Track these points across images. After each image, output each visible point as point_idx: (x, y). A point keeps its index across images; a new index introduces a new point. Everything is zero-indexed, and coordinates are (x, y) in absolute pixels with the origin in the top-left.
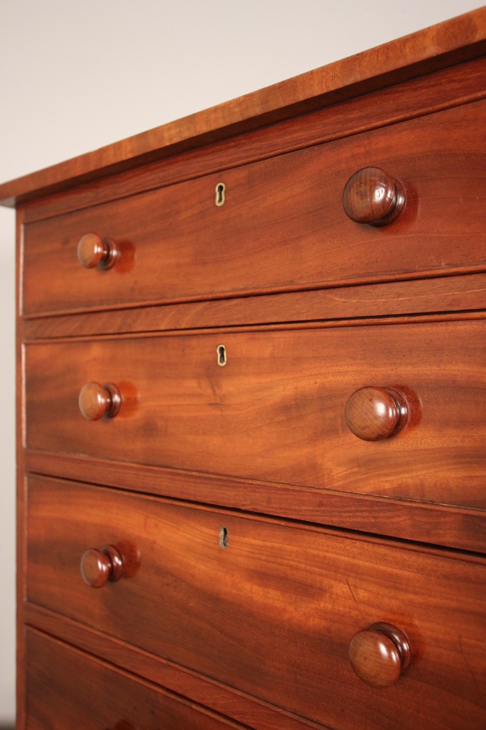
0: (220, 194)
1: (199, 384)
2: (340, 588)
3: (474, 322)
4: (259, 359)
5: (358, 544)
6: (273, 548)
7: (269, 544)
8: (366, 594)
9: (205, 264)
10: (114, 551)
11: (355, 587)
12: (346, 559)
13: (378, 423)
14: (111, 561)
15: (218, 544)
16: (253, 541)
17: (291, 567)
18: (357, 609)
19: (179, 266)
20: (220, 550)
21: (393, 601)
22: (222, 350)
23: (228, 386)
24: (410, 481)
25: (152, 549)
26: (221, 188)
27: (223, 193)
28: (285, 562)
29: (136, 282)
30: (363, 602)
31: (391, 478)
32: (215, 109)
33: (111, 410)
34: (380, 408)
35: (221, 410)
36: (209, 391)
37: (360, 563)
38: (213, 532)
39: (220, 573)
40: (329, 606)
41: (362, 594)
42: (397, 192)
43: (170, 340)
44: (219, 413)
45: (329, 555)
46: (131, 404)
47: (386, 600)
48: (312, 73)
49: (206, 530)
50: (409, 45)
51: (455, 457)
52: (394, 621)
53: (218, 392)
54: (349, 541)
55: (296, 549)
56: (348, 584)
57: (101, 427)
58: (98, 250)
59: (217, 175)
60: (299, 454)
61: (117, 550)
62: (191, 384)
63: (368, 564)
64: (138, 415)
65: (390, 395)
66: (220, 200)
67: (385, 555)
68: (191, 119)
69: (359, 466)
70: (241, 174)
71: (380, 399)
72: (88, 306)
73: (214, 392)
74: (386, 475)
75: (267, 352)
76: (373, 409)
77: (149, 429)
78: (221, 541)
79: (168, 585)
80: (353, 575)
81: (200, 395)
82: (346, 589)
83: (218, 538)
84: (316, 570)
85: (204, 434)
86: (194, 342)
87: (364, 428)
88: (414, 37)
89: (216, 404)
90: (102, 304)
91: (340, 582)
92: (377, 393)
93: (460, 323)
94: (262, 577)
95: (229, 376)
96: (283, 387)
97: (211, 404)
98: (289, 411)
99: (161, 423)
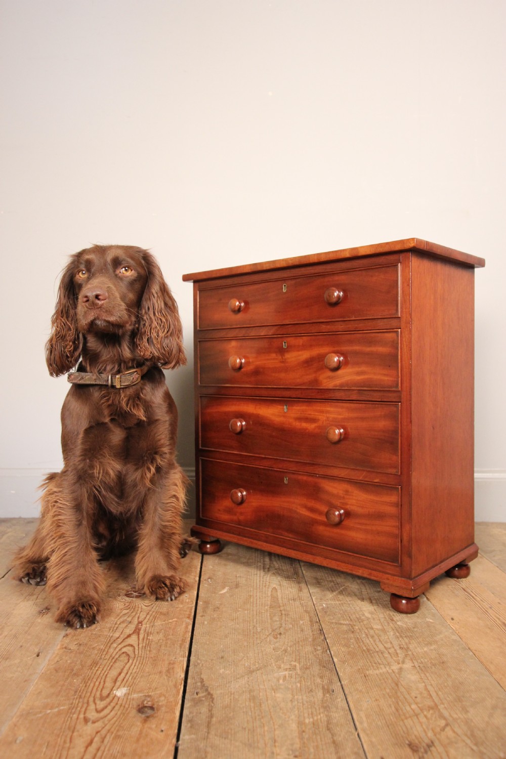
1: (277, 355)
4: (298, 346)
5: (329, 403)
7: (302, 408)
9: (279, 312)
10: (243, 420)
11: (329, 417)
13: (334, 363)
15: (284, 411)
16: (296, 408)
17: (309, 414)
18: (330, 424)
19: (269, 312)
20: (286, 413)
22: (285, 342)
23: (288, 356)
25: (258, 417)
26: (285, 286)
27: (286, 288)
28: (307, 413)
30: (331, 421)
35: (285, 364)
36: (280, 357)
38: (282, 407)
40: (321, 424)
43: (265, 339)
45: (321, 408)
46: (248, 363)
49: (279, 407)
51: (356, 373)
53: (284, 357)
55: (310, 408)
56: (326, 416)
58: (237, 304)
59: (283, 281)
60: (311, 377)
62: (274, 355)
64: (251, 367)
66: (285, 290)
68: (274, 262)
69: (330, 379)
70: (294, 282)
72: (231, 326)
73: (282, 358)
75: (301, 343)
76: (332, 359)
77: (256, 372)
78: (286, 410)
79: (265, 429)
80: (328, 413)
81: (277, 359)
83: (284, 409)
84: (317, 414)
85: (278, 373)
86: (275, 340)
87: (331, 367)
89: (283, 362)
91: (324, 416)
92: (333, 353)
94: (301, 419)
95: (288, 351)
96: (305, 355)
97: (281, 362)
98: (308, 363)
99: (261, 370)
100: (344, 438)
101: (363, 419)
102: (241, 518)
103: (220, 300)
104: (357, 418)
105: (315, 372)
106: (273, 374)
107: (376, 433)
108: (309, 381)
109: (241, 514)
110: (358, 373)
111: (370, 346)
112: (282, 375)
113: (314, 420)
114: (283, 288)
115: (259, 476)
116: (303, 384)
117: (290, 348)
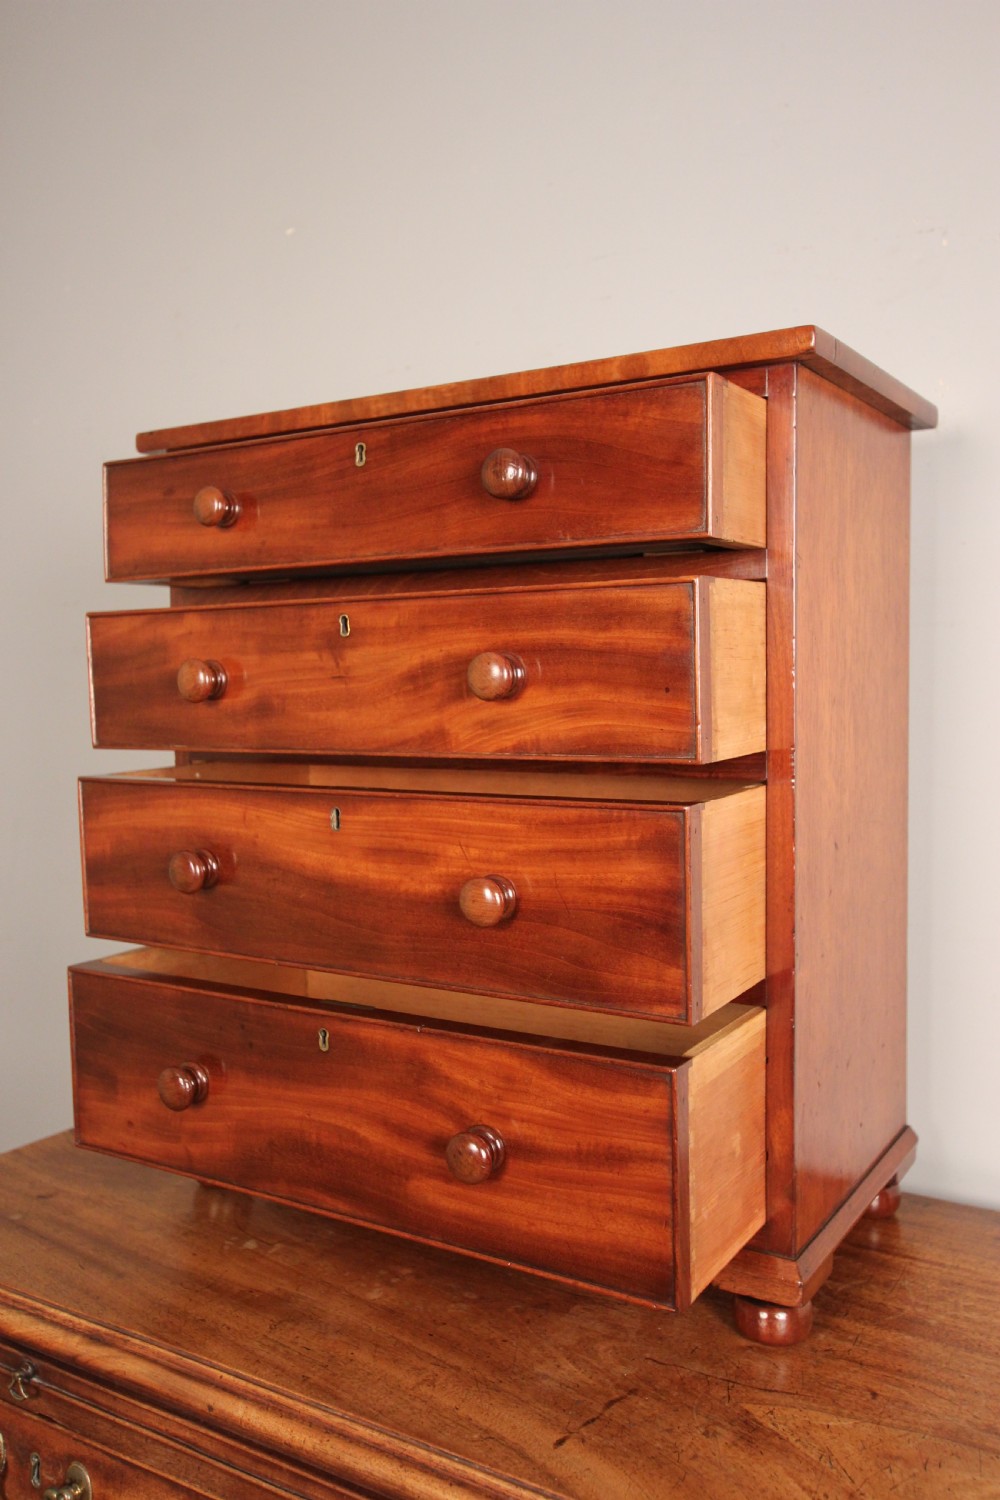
0: (361, 454)
1: (320, 656)
2: (454, 851)
3: (577, 591)
4: (384, 628)
5: (468, 805)
6: (387, 822)
7: (384, 819)
8: (477, 852)
9: (344, 526)
10: (208, 854)
11: (467, 846)
12: (458, 821)
13: (495, 684)
14: (206, 864)
15: (330, 827)
16: (366, 818)
17: (406, 838)
18: (470, 868)
19: (315, 527)
20: (332, 833)
21: (500, 853)
22: (345, 620)
23: (353, 657)
24: (528, 737)
25: (255, 844)
26: (361, 447)
27: (364, 453)
28: (400, 834)
29: (263, 543)
30: (475, 860)
31: (512, 736)
32: (427, 391)
33: (216, 693)
34: (496, 671)
35: (346, 684)
36: (332, 663)
37: (471, 823)
38: (323, 815)
39: (333, 857)
40: (444, 870)
41: (473, 852)
42: (528, 468)
43: (285, 610)
44: (343, 686)
45: (442, 820)
46: (237, 682)
47: (494, 853)
48: (519, 374)
49: (314, 813)
50: (600, 368)
51: (564, 712)
52: (502, 872)
53: (341, 664)
54: (460, 804)
55: (411, 819)
56: (460, 845)
57: (203, 711)
58: (218, 506)
59: (357, 433)
60: (428, 722)
61: (212, 853)
62: (311, 657)
63: (478, 823)
64: (247, 696)
65: (506, 658)
66: (361, 459)
67: (492, 812)
69: (483, 728)
70: (383, 436)
71: (497, 662)
72: (202, 569)
73: (338, 664)
74: (507, 734)
75: (392, 622)
76: (489, 672)
77: (263, 708)
78: (334, 824)
79: (275, 880)
80: (464, 836)
81: (321, 669)
82: (458, 850)
83: (329, 821)
84: (430, 837)
85: (328, 709)
86: (313, 612)
87: (483, 689)
88: (604, 362)
89: (339, 677)
90: (222, 567)
91: (453, 844)
92: (494, 656)
93: (566, 592)
94: (377, 853)
95: (354, 646)
96: (410, 656)
97: (334, 678)
98: (416, 680)
99: (276, 701)
100: (512, 913)
101: (571, 854)
102: (195, 1150)
103: (170, 491)
104: (555, 851)
105: (440, 707)
106: (312, 715)
107: (615, 898)
108: (421, 736)
109: (195, 1136)
110: (569, 712)
111: (607, 628)
112: (340, 717)
113: (421, 857)
114: (354, 456)
115: (243, 1027)
116: (404, 743)
117: (360, 635)
